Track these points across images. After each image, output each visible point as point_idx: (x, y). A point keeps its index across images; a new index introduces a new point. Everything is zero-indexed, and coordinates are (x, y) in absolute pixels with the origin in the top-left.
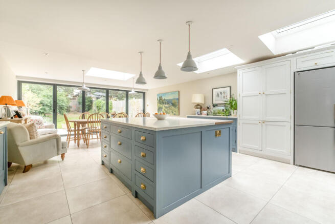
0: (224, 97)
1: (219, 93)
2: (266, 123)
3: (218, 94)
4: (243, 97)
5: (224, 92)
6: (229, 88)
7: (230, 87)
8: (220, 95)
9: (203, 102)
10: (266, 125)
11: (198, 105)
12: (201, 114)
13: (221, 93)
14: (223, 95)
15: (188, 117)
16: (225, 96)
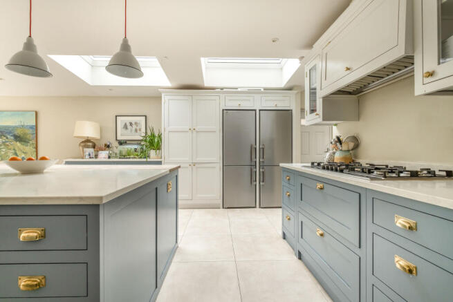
0: (136, 130)
1: (128, 124)
2: (197, 165)
3: (126, 124)
4: (169, 132)
5: (136, 123)
6: (144, 118)
7: (146, 116)
8: (129, 127)
9: (98, 136)
10: (197, 168)
11: (88, 141)
12: (96, 156)
13: (131, 124)
14: (134, 127)
15: (67, 163)
16: (138, 128)
